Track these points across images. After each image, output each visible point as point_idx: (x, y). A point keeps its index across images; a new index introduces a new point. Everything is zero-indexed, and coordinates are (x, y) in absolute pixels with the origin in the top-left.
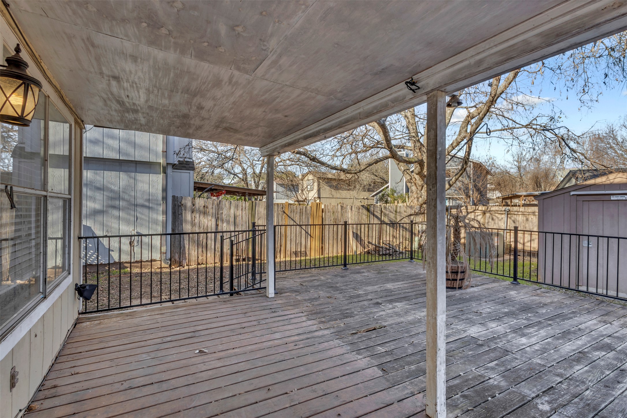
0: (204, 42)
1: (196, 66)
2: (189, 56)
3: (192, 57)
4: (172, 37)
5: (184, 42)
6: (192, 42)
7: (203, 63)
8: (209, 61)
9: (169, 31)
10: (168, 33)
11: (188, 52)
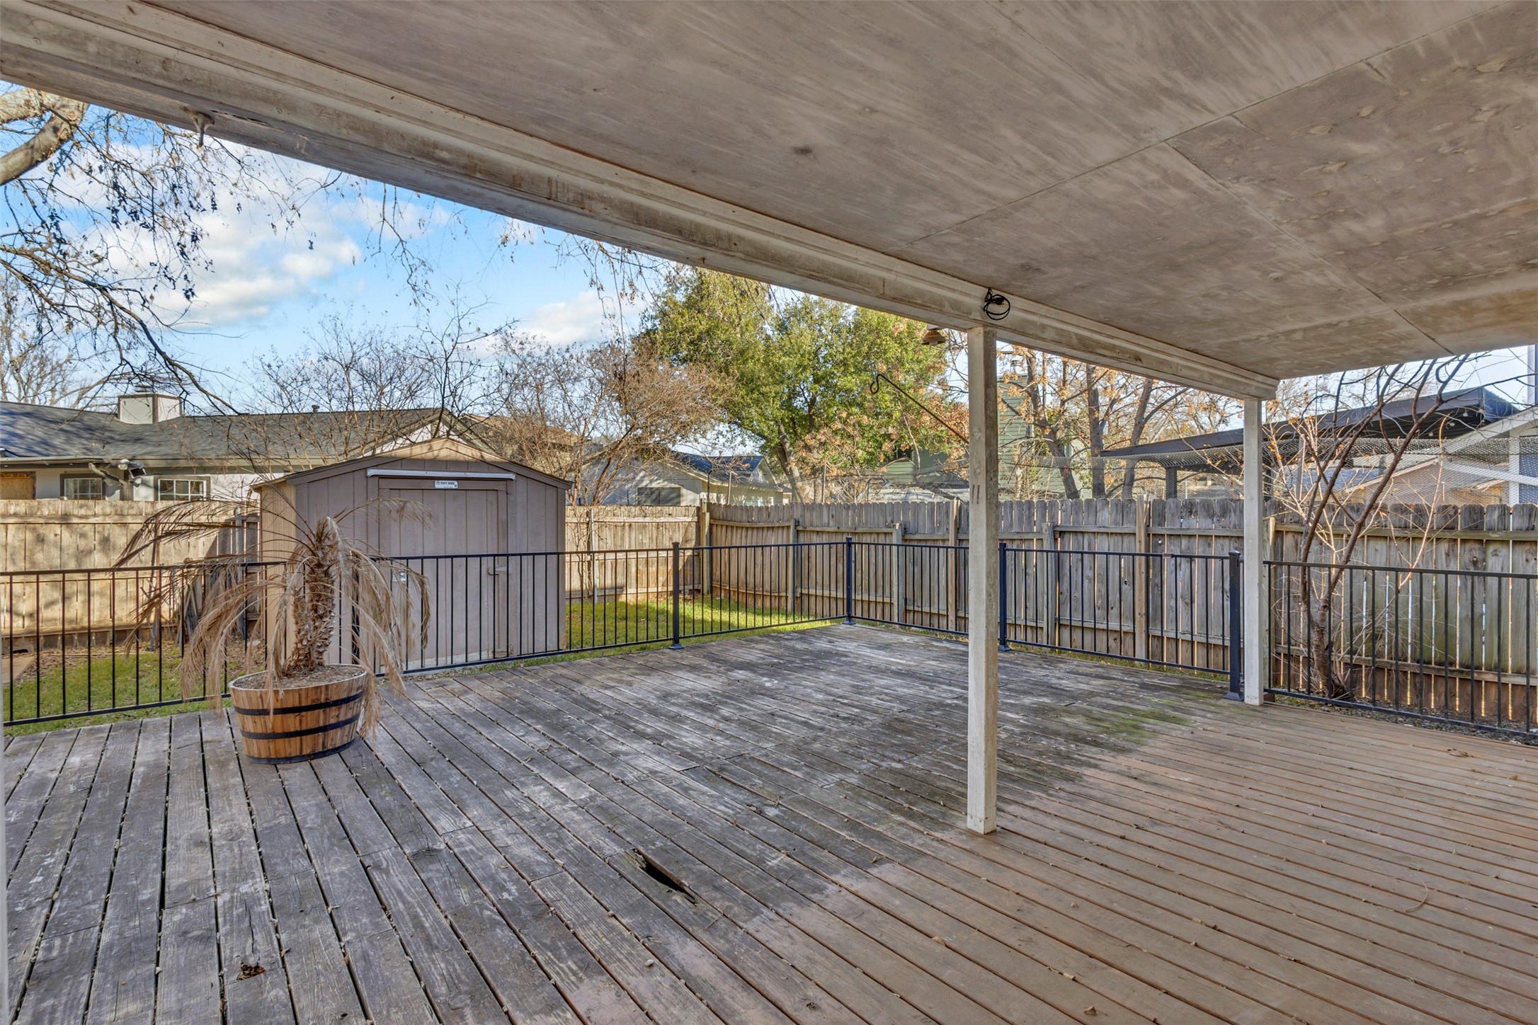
0: (1373, 112)
1: (1327, 54)
2: (1376, 62)
3: (1367, 68)
4: (1464, 69)
5: (1423, 80)
6: (1402, 93)
7: (1318, 73)
8: (1311, 90)
9: (1481, 73)
10: (1480, 68)
11: (1389, 68)
